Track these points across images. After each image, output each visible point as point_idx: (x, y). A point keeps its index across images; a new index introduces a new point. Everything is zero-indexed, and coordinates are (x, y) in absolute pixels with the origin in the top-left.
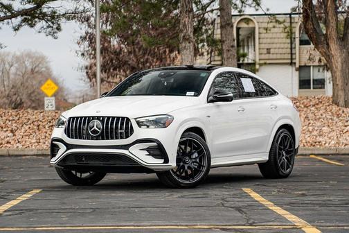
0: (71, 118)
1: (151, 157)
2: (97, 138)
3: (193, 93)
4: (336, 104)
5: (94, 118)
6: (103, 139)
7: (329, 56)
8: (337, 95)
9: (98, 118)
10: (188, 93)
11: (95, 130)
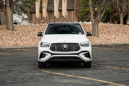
0: (52, 44)
1: (85, 57)
2: (66, 51)
3: (81, 33)
4: (9, 30)
5: (64, 44)
6: (68, 51)
7: (6, 12)
8: (9, 27)
9: (66, 43)
10: (79, 33)
11: (65, 48)
